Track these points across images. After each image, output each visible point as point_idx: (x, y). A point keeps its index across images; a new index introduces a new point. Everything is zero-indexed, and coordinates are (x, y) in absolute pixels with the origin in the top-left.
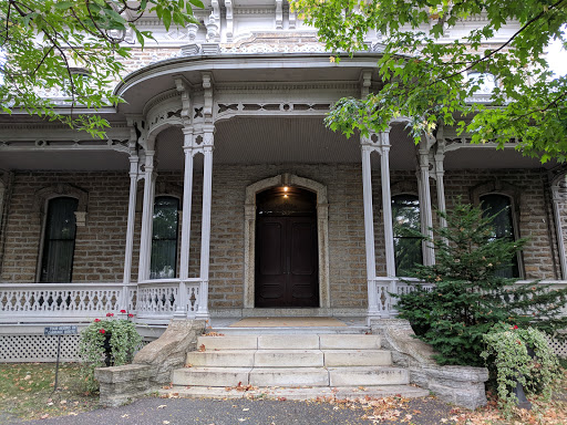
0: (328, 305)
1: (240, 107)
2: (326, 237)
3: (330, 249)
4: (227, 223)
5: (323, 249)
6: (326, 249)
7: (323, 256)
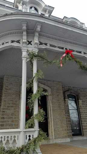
0: (54, 138)
1: (48, 45)
2: (51, 108)
3: (53, 113)
4: (12, 101)
5: (50, 113)
6: (52, 113)
7: (51, 116)
